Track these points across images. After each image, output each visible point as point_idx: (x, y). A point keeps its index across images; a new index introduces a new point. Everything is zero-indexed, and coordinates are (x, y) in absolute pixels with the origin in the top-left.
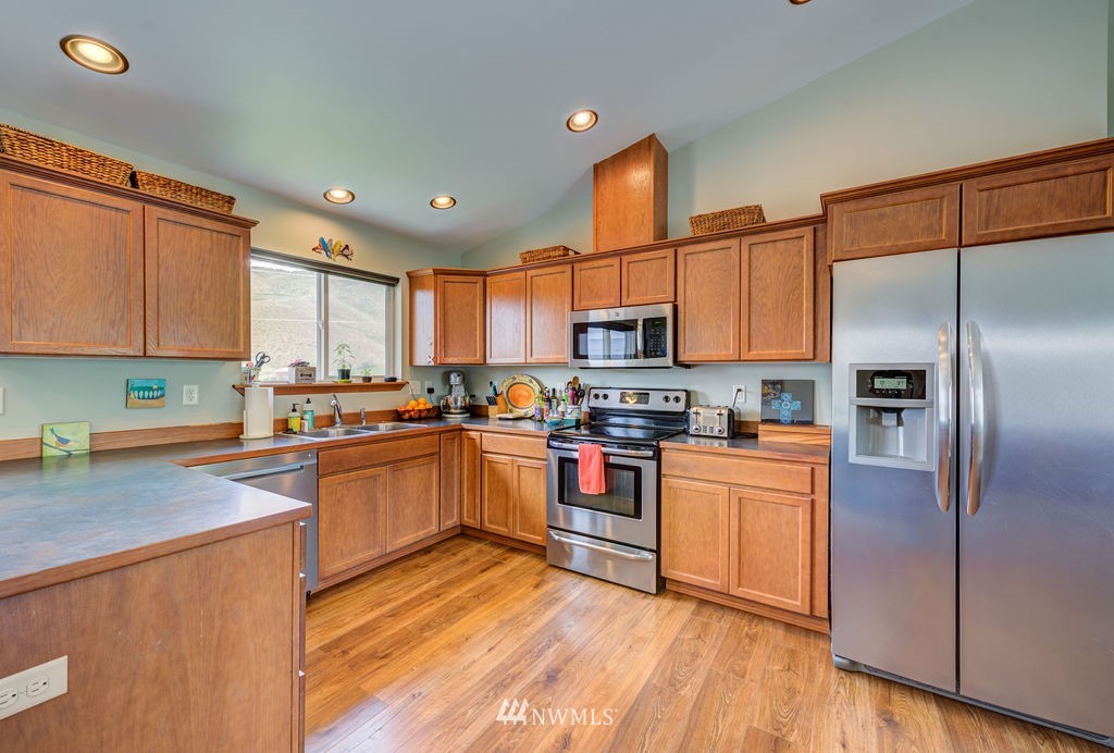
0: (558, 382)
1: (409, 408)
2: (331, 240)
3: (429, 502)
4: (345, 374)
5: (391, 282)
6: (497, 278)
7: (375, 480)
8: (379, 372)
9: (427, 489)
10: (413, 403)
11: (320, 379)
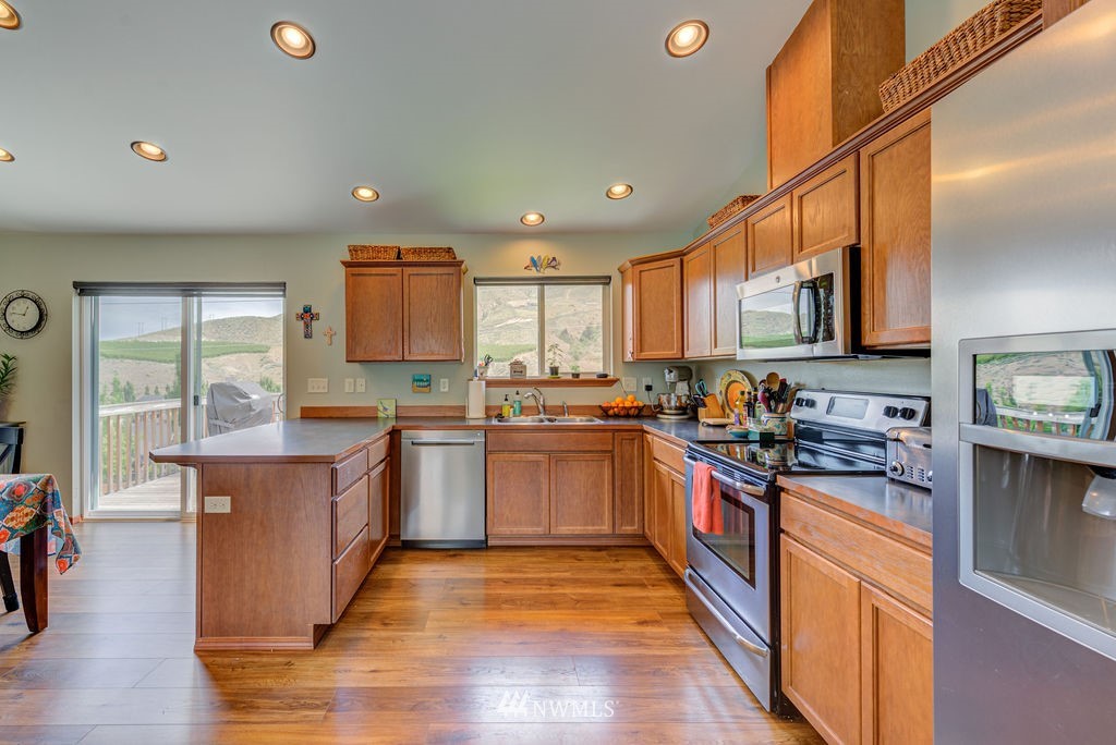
1: (613, 404)
2: (539, 257)
4: (554, 371)
5: (606, 280)
6: (693, 257)
7: (538, 466)
10: (618, 400)
11: (531, 375)
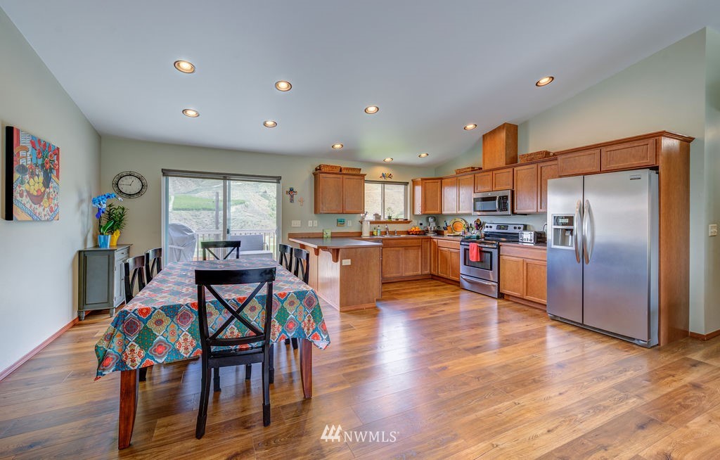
0: (471, 221)
1: (412, 230)
2: (385, 174)
3: (418, 263)
4: (390, 218)
5: (406, 184)
6: (446, 180)
7: (399, 252)
8: (402, 217)
9: (417, 258)
10: (413, 228)
11: (382, 219)
